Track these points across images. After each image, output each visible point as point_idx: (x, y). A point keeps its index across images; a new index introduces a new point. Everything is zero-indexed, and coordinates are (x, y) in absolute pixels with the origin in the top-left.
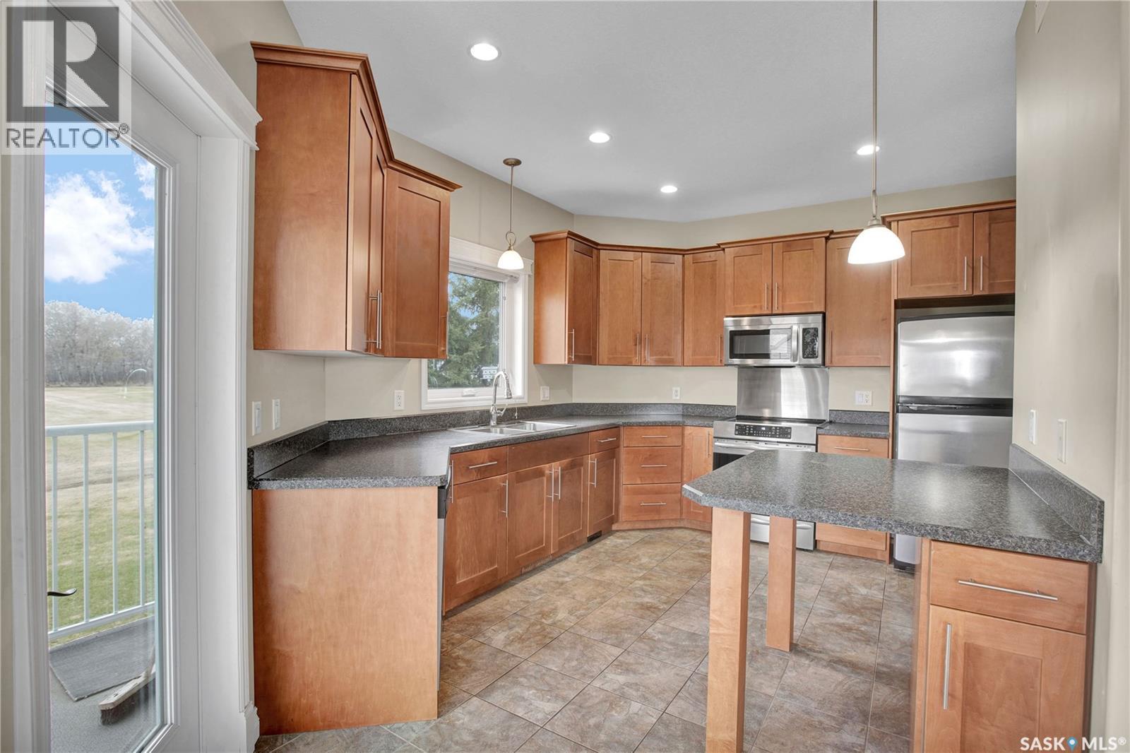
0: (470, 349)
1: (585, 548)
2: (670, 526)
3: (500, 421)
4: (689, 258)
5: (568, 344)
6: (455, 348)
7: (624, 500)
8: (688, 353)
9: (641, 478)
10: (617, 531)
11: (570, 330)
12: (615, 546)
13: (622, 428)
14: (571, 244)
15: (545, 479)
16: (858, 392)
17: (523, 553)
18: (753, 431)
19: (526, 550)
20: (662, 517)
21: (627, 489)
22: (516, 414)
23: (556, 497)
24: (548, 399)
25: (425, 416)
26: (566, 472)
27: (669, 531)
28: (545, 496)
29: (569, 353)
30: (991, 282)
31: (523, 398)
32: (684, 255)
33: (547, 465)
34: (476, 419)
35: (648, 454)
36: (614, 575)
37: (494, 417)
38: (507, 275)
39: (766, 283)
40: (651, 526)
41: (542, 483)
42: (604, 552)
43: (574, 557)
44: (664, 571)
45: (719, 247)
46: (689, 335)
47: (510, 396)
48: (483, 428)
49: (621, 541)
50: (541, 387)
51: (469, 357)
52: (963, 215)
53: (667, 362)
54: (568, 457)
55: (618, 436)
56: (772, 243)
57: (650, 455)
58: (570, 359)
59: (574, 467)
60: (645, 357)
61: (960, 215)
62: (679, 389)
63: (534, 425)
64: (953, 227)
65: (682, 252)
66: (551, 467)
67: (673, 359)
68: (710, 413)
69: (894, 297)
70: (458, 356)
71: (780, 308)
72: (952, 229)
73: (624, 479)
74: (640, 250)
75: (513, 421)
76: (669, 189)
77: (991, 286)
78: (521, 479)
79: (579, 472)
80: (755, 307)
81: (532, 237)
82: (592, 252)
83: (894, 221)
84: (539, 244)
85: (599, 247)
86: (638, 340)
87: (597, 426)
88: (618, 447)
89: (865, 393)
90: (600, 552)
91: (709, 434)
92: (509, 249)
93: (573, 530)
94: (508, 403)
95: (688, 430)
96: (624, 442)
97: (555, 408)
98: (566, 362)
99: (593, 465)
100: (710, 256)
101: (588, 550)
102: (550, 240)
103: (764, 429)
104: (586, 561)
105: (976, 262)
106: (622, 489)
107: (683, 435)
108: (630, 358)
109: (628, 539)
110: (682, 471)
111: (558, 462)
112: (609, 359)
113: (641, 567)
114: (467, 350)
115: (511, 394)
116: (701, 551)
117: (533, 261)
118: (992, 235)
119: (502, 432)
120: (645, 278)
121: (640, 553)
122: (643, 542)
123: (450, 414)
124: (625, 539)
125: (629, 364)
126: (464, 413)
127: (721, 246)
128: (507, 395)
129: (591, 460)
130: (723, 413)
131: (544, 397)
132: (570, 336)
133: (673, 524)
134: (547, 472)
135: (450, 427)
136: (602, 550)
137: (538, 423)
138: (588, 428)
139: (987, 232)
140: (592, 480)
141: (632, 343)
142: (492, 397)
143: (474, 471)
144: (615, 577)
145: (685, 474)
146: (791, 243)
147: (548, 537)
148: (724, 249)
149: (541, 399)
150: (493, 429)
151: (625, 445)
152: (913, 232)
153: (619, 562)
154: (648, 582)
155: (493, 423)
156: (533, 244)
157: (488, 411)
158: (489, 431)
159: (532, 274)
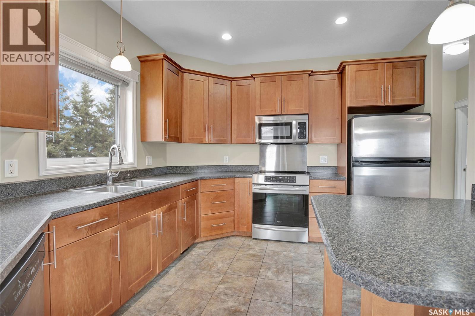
0: (108, 140)
1: (180, 260)
2: (228, 235)
3: (115, 181)
4: (234, 83)
5: (165, 128)
6: (99, 140)
7: (202, 224)
8: (234, 136)
9: (211, 210)
10: (198, 243)
11: (165, 119)
12: (199, 255)
13: (199, 181)
14: (166, 64)
15: (151, 222)
16: (321, 157)
17: (134, 282)
18: (275, 179)
19: (138, 279)
20: (224, 231)
21: (203, 218)
22: (129, 175)
23: (159, 233)
24: (151, 164)
25: (44, 181)
26: (166, 214)
27: (228, 239)
28: (151, 234)
29: (165, 134)
30: (393, 99)
31: (134, 164)
32: (231, 81)
33: (152, 212)
34: (96, 180)
35: (215, 195)
36: (203, 282)
37: (111, 178)
38: (120, 80)
39: (278, 97)
40: (217, 237)
41: (149, 225)
42: (193, 262)
43: (173, 270)
44: (234, 272)
45: (252, 77)
46: (234, 127)
47: (121, 162)
48: (101, 187)
49: (202, 251)
50: (146, 157)
51: (107, 144)
52: (380, 64)
53: (222, 141)
54: (167, 204)
55: (197, 186)
56: (281, 76)
57: (216, 196)
58: (165, 138)
59: (171, 209)
60: (210, 138)
61: (379, 64)
62: (227, 157)
63: (142, 182)
64: (376, 70)
65: (231, 79)
66: (155, 213)
67: (226, 139)
68: (245, 169)
69: (348, 105)
70: (100, 144)
71: (286, 112)
72: (375, 71)
73: (202, 212)
74: (207, 75)
75: (127, 180)
76: (227, 37)
77: (393, 101)
78: (130, 227)
79: (175, 212)
80: (272, 110)
81: (139, 57)
82: (179, 73)
83: (347, 65)
84: (143, 63)
85: (183, 71)
86: (207, 129)
87: (183, 181)
88: (198, 192)
89: (324, 157)
90: (190, 263)
91: (249, 182)
92: (120, 54)
93: (171, 252)
94: (121, 168)
95: (237, 180)
96: (201, 189)
97: (156, 170)
98: (163, 140)
99: (183, 206)
100: (246, 82)
101: (182, 262)
102: (151, 60)
103: (280, 178)
104: (182, 272)
105: (386, 88)
106: (201, 218)
107: (234, 183)
108: (202, 138)
109: (206, 249)
110: (234, 204)
111: (160, 209)
112: (190, 139)
113: (219, 272)
114: (106, 141)
115: (122, 161)
116: (251, 252)
117: (140, 73)
118: (393, 75)
119: (116, 191)
120: (210, 92)
121: (215, 259)
122: (216, 250)
123: (71, 178)
124: (203, 249)
125: (201, 142)
126: (84, 176)
127: (253, 76)
128: (120, 162)
129: (182, 203)
130: (252, 169)
131: (148, 163)
132: (165, 123)
133: (229, 234)
134: (152, 217)
135: (70, 188)
136: (191, 260)
137: (145, 181)
138: (179, 182)
139: (391, 73)
140: (183, 216)
141: (202, 130)
142: (108, 164)
143: (84, 229)
144: (204, 284)
145: (235, 205)
146: (291, 76)
147: (154, 262)
148: (254, 78)
149: (146, 165)
150: (109, 188)
151: (201, 191)
152: (356, 71)
153: (203, 269)
154: (226, 285)
155: (110, 183)
156: (140, 62)
157: (106, 174)
158: (106, 190)
159: (139, 82)
